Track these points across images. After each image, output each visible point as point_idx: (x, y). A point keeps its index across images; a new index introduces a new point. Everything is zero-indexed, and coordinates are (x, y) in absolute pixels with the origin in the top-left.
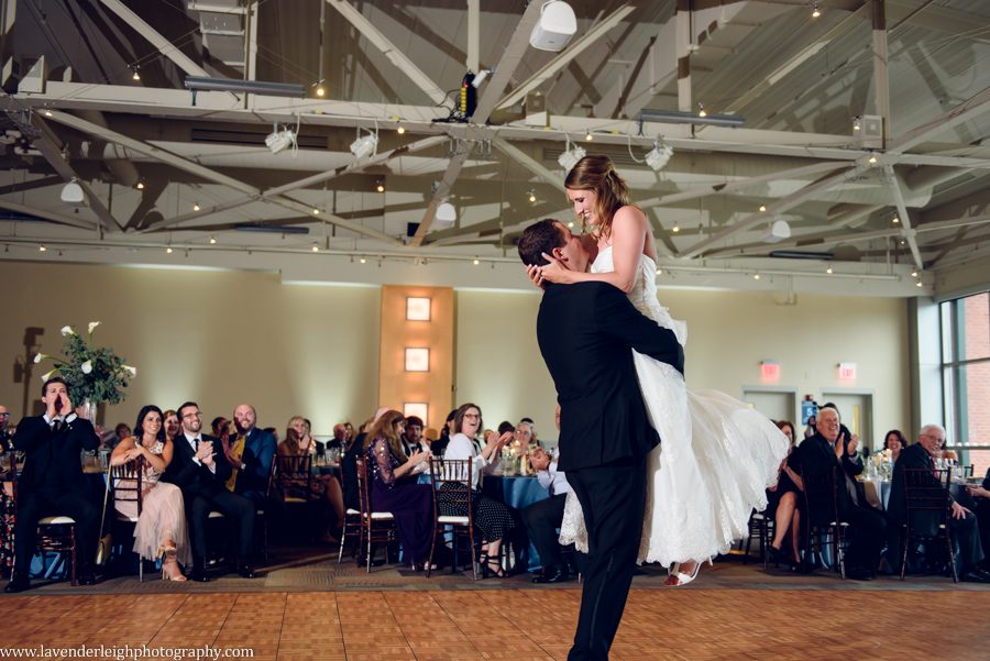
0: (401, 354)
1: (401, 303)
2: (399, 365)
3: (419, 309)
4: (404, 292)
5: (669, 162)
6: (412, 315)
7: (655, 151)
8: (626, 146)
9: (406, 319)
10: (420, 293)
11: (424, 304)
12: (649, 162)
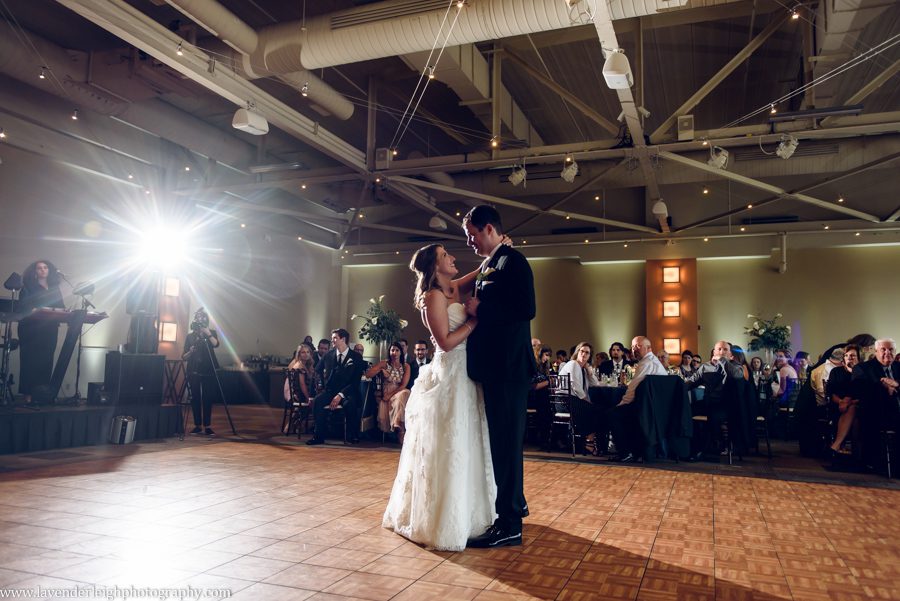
0: (660, 306)
1: (659, 271)
2: (660, 313)
3: (672, 275)
4: (660, 264)
5: (796, 150)
6: (667, 279)
7: (782, 144)
8: (758, 146)
9: (663, 282)
10: (672, 264)
11: (675, 271)
12: (779, 153)
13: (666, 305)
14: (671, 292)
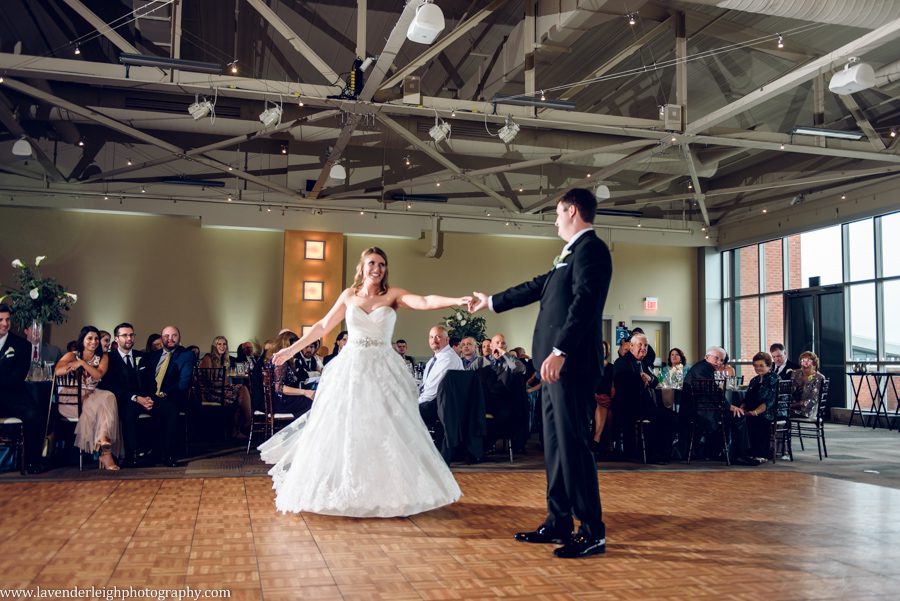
0: (300, 287)
1: (301, 245)
2: (299, 295)
3: (315, 250)
4: (304, 237)
5: (516, 137)
6: (310, 254)
7: (506, 127)
8: (483, 123)
9: (305, 258)
10: (314, 238)
11: (319, 246)
12: (501, 136)
13: (308, 286)
14: (314, 271)
